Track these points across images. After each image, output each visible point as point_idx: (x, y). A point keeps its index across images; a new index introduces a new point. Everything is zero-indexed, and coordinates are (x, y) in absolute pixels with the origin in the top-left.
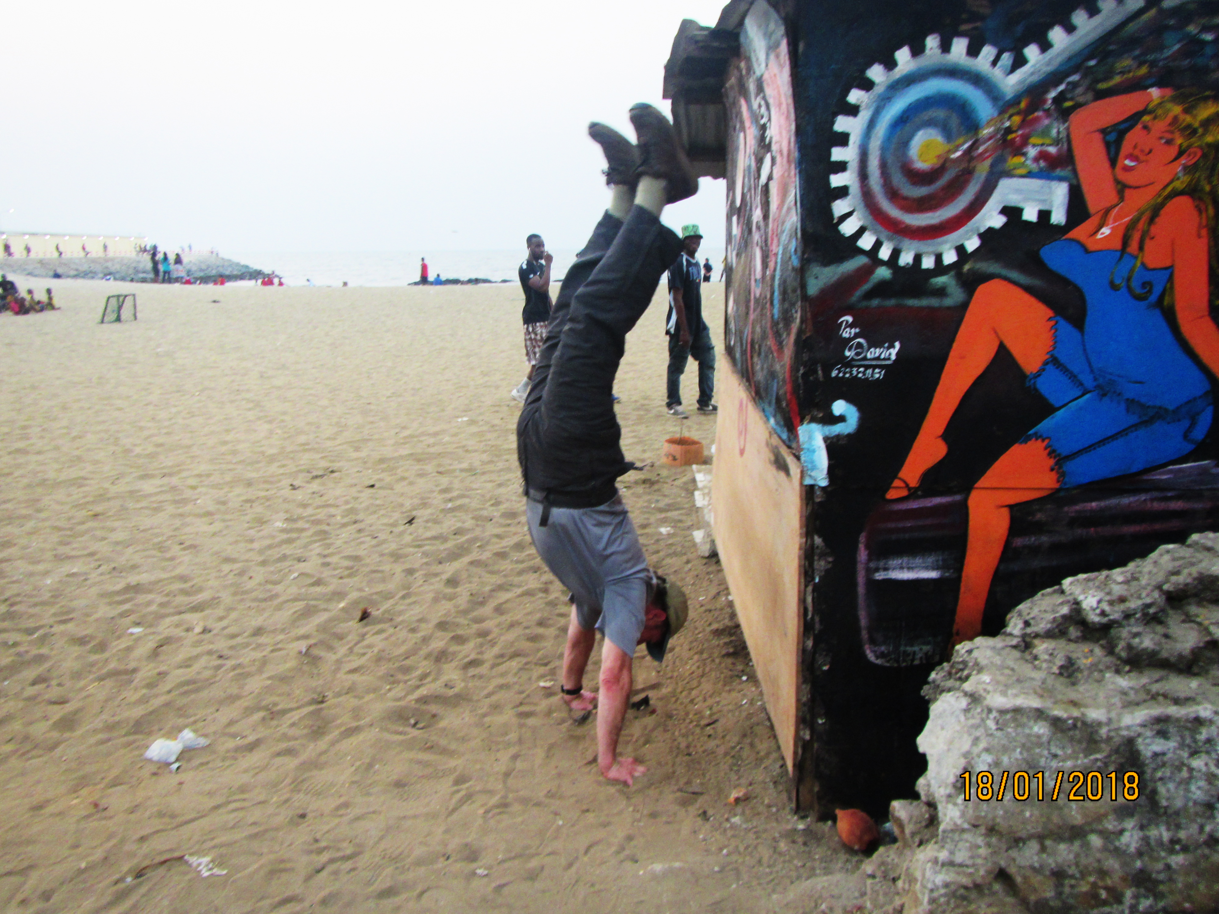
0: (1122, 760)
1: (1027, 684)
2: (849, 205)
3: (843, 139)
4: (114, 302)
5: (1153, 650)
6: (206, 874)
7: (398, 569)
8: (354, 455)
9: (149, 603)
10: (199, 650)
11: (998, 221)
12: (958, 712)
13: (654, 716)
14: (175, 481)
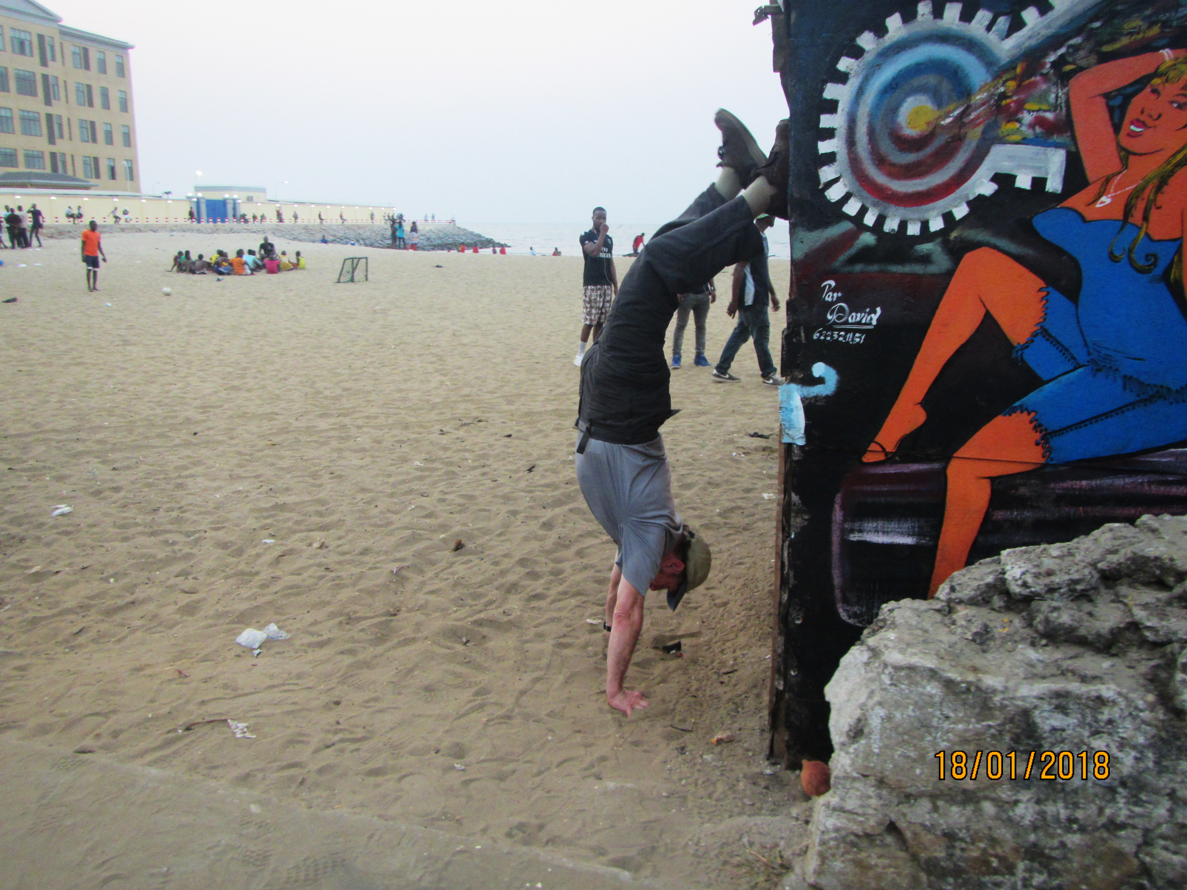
0: (1019, 731)
1: (932, 646)
2: (836, 172)
3: (832, 107)
4: (348, 265)
5: (1071, 626)
6: (239, 735)
7: (504, 509)
8: (506, 407)
9: (289, 519)
10: (311, 562)
11: (988, 189)
12: (859, 666)
13: (680, 660)
14: (346, 420)
